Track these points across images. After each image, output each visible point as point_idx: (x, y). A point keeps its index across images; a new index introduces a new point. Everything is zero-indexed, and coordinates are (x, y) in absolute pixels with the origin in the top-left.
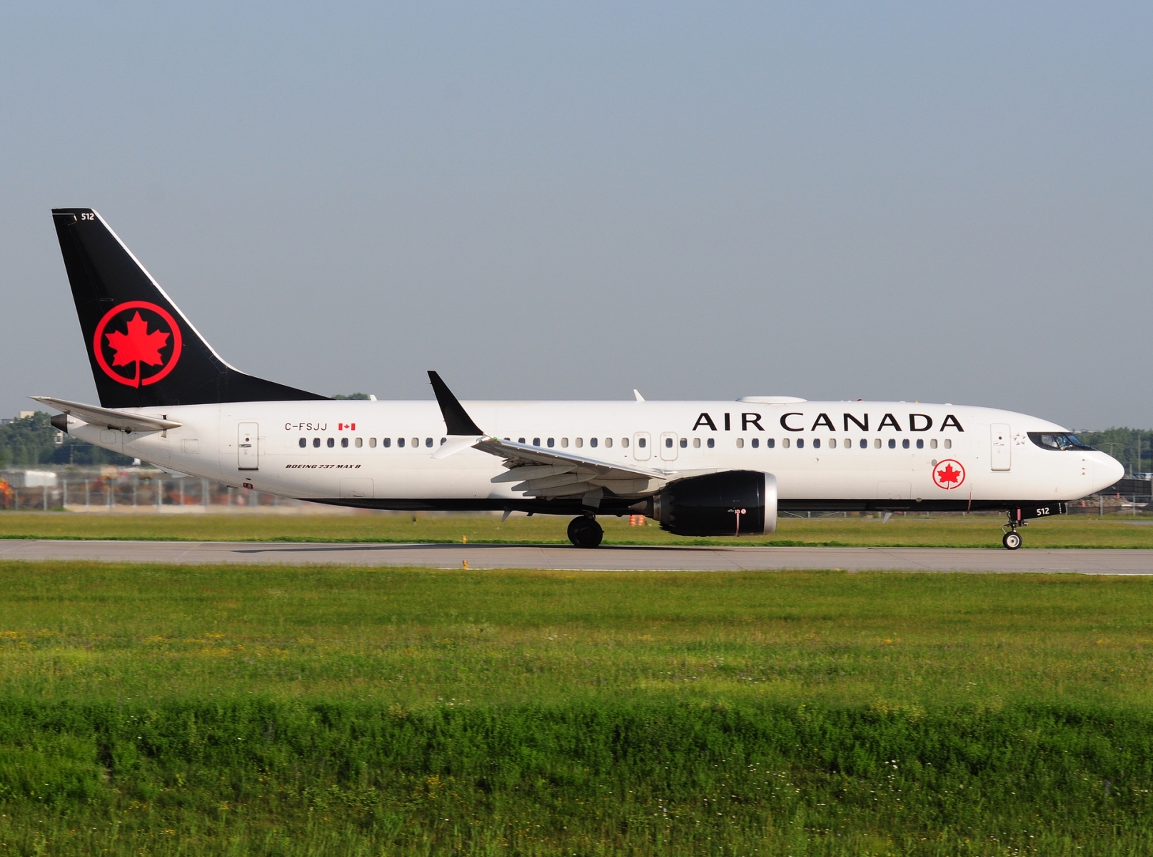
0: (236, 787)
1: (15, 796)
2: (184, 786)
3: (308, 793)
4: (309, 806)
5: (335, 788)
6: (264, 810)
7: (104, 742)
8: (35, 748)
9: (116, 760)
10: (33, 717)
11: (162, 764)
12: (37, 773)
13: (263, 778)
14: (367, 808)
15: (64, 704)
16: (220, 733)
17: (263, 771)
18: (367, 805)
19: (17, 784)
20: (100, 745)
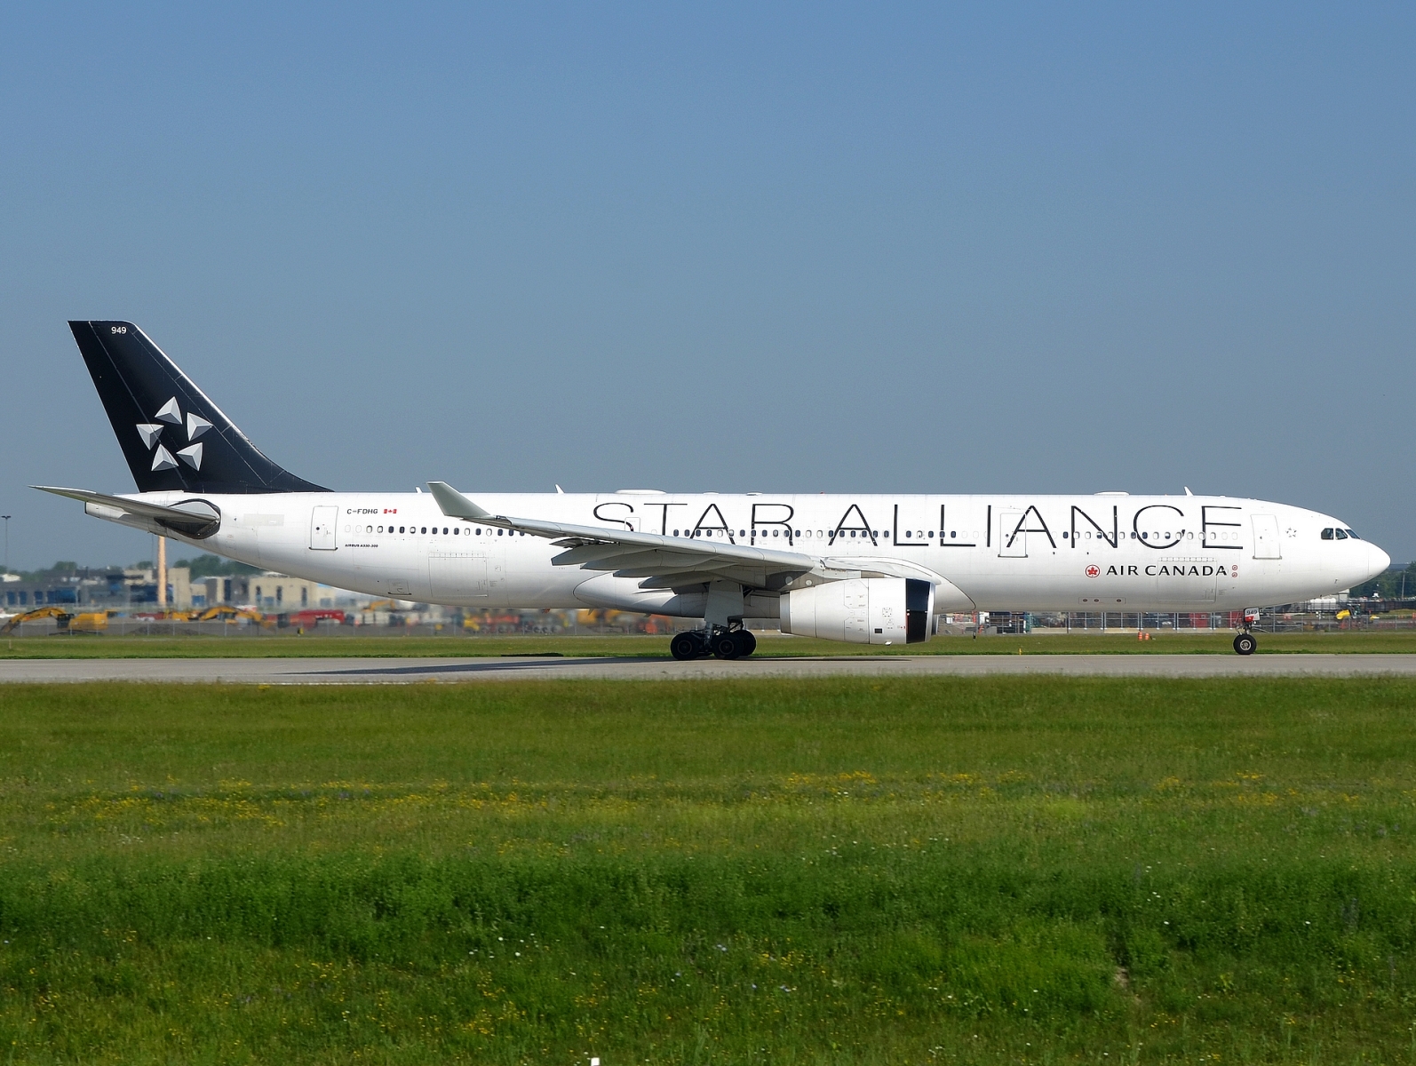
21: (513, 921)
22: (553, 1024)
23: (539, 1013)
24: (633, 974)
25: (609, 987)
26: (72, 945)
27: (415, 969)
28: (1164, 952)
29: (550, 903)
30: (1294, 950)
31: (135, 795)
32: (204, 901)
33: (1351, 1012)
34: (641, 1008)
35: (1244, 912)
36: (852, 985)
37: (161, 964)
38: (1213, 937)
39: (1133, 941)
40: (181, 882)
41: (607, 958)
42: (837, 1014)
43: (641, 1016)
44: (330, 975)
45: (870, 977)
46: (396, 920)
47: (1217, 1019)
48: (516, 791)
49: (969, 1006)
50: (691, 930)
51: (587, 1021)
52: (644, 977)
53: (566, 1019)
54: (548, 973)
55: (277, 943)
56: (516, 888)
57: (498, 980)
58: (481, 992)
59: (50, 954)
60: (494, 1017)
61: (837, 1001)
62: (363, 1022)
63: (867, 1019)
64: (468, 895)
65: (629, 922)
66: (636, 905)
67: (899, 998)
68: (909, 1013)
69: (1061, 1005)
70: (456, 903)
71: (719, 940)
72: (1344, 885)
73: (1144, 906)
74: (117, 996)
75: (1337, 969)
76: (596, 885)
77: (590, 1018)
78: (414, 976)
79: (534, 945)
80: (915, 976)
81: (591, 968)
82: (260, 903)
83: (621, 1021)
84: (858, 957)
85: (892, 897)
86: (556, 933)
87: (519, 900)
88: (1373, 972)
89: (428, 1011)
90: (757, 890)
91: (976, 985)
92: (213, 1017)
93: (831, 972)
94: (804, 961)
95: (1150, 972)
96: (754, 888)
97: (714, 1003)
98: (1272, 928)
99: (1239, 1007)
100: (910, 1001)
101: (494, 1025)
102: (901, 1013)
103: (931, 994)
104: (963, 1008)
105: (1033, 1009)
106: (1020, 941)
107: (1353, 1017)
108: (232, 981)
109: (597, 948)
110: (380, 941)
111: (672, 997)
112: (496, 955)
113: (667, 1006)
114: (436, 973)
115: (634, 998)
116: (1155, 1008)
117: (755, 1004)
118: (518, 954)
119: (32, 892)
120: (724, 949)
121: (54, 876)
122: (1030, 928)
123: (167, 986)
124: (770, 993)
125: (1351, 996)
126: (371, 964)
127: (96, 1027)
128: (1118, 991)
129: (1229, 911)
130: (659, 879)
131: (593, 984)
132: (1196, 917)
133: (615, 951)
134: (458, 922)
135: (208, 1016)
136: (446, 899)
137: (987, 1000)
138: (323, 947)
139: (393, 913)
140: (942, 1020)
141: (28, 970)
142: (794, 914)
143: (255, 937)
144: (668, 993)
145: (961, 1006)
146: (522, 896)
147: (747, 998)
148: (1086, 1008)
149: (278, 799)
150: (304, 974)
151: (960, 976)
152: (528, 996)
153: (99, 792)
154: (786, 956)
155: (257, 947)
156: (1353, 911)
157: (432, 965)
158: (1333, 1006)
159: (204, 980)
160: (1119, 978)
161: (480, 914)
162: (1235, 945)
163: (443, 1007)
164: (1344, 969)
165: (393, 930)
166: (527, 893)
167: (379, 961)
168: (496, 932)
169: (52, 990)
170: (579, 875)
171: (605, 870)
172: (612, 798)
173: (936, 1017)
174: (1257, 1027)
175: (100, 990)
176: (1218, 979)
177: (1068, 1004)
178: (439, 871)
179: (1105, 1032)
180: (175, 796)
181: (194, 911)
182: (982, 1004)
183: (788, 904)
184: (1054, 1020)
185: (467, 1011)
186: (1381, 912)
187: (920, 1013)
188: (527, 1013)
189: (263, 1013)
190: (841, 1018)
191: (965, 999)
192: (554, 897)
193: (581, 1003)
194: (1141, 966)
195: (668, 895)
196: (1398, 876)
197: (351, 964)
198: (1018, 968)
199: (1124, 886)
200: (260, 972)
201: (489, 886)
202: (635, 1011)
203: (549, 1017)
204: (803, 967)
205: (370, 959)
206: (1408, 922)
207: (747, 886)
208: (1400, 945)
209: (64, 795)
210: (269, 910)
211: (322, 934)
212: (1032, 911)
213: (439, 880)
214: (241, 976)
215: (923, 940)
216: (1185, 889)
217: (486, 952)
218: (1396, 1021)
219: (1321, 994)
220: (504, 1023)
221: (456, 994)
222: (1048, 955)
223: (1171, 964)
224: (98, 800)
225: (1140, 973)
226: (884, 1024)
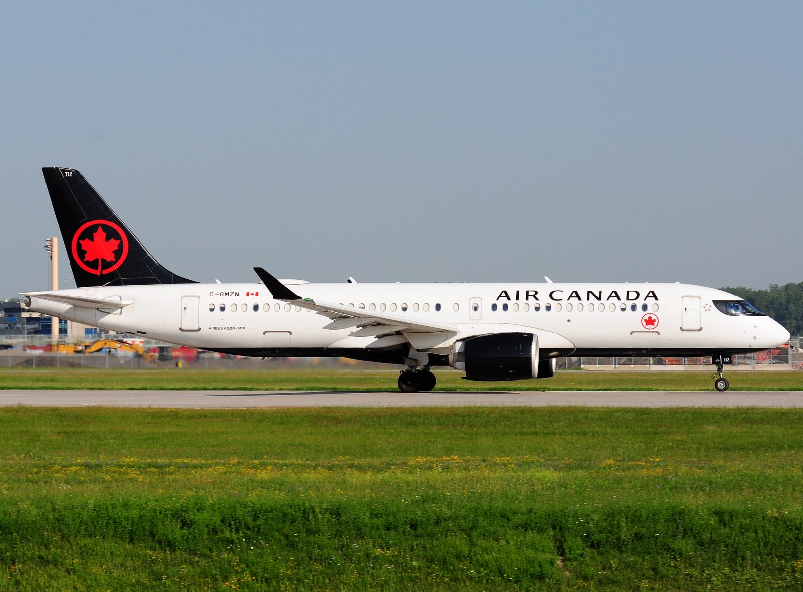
0: (654, 570)
1: (493, 578)
2: (616, 570)
3: (707, 574)
4: (707, 583)
5: (727, 570)
6: (674, 586)
7: (559, 537)
8: (508, 542)
9: (567, 551)
10: (508, 520)
11: (601, 553)
12: (509, 561)
13: (674, 563)
14: (749, 585)
15: (530, 510)
16: (644, 531)
17: (675, 558)
18: (750, 582)
19: (495, 569)
20: (556, 540)
21: (250, 531)
22: (269, 583)
23: (262, 578)
24: (310, 558)
25: (298, 565)
26: (29, 540)
27: (200, 555)
28: (583, 549)
29: (269, 522)
30: (650, 548)
31: (77, 465)
32: (95, 519)
33: (676, 580)
34: (314, 576)
35: (625, 529)
36: (422, 565)
37: (73, 550)
38: (608, 541)
39: (567, 544)
40: (84, 509)
41: (298, 550)
42: (413, 580)
43: (314, 580)
44: (157, 557)
45: (432, 561)
46: (191, 530)
47: (609, 583)
48: (271, 464)
49: (482, 576)
50: (341, 537)
51: (286, 582)
52: (316, 560)
53: (276, 581)
54: (267, 557)
55: (131, 540)
56: (253, 514)
57: (241, 561)
58: (233, 567)
59: (18, 544)
60: (239, 580)
61: (414, 573)
62: (174, 582)
63: (429, 582)
64: (228, 518)
65: (308, 531)
66: (314, 523)
67: (446, 572)
68: (451, 580)
69: (529, 576)
70: (222, 521)
71: (355, 541)
72: (677, 516)
73: (574, 525)
74: (51, 566)
75: (671, 558)
76: (294, 513)
77: (288, 581)
78: (200, 558)
79: (261, 543)
80: (455, 560)
81: (289, 555)
82: (123, 520)
83: (303, 582)
84: (426, 551)
85: (445, 520)
86: (272, 537)
87: (254, 520)
88: (689, 560)
89: (206, 576)
90: (376, 516)
91: (486, 565)
92: (98, 578)
93: (412, 558)
94: (398, 553)
95: (576, 559)
96: (374, 515)
97: (351, 573)
98: (639, 537)
99: (620, 578)
100: (451, 573)
101: (239, 584)
102: (446, 579)
103: (462, 570)
104: (479, 577)
105: (514, 578)
106: (509, 543)
107: (678, 582)
108: (108, 560)
109: (292, 545)
110: (183, 540)
111: (330, 570)
112: (241, 548)
113: (327, 575)
114: (210, 557)
115: (310, 571)
116: (578, 578)
117: (372, 575)
118: (252, 548)
119: (10, 513)
120: (357, 546)
121: (21, 505)
122: (515, 537)
123: (75, 562)
124: (380, 569)
125: (677, 572)
126: (178, 553)
127: (39, 581)
128: (558, 569)
129: (617, 528)
130: (326, 510)
131: (290, 563)
132: (600, 532)
133: (302, 547)
134: (222, 531)
135: (95, 578)
136: (217, 519)
137: (491, 573)
138: (154, 543)
139: (189, 526)
140: (468, 583)
141: (6, 552)
142: (394, 528)
143: (120, 537)
144: (328, 569)
145: (477, 576)
146: (256, 518)
147: (368, 571)
148: (541, 577)
149: (150, 468)
150: (144, 556)
151: (477, 560)
152: (257, 569)
153: (60, 463)
154: (389, 550)
155: (121, 542)
156: (680, 529)
157: (209, 553)
158: (668, 577)
159: (94, 559)
160: (559, 563)
161: (234, 527)
162: (619, 546)
163: (213, 574)
164: (674, 558)
165: (189, 534)
166: (259, 517)
167: (182, 550)
168: (242, 537)
169: (18, 562)
170: (285, 507)
171: (298, 505)
172: (319, 468)
173: (465, 582)
174: (629, 588)
175: (42, 563)
176: (610, 563)
177: (533, 576)
178: (214, 505)
179: (551, 590)
180: (98, 465)
181: (90, 524)
182: (489, 575)
183: (391, 523)
184: (525, 584)
185: (226, 576)
186: (696, 530)
187: (456, 579)
188: (256, 578)
189: (123, 576)
190: (416, 582)
191: (480, 573)
192: (272, 519)
193: (283, 573)
194: (570, 556)
195: (330, 519)
196: (705, 511)
197: (168, 552)
198: (508, 557)
199: (565, 515)
200: (122, 555)
201: (239, 513)
202: (311, 577)
203: (267, 580)
204: (397, 556)
205: (177, 549)
206: (709, 534)
207: (371, 514)
208: (704, 546)
209: (42, 464)
210: (127, 524)
211: (154, 537)
212: (516, 528)
213: (214, 510)
214: (112, 557)
215: (460, 543)
216: (596, 517)
217: (236, 547)
218: (700, 585)
219: (662, 571)
220: (244, 583)
221: (220, 568)
222: (523, 551)
223: (586, 555)
224: (59, 467)
225: (569, 560)
226: (438, 586)
